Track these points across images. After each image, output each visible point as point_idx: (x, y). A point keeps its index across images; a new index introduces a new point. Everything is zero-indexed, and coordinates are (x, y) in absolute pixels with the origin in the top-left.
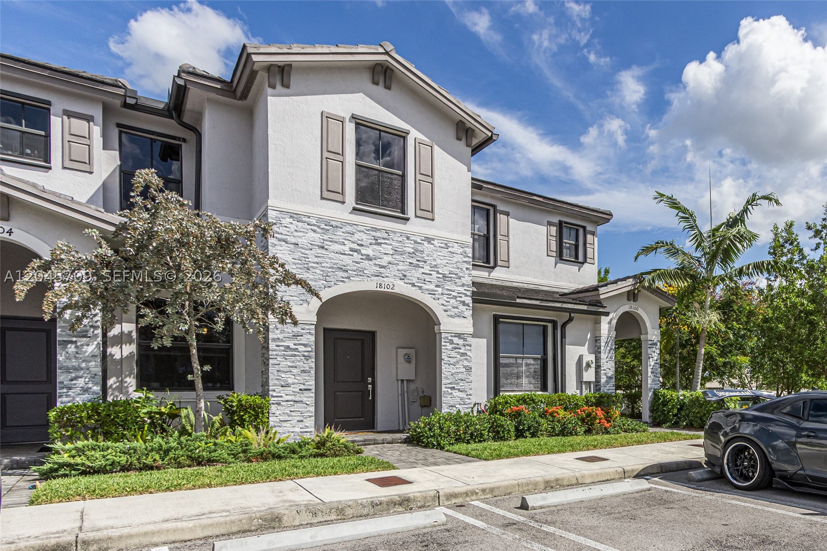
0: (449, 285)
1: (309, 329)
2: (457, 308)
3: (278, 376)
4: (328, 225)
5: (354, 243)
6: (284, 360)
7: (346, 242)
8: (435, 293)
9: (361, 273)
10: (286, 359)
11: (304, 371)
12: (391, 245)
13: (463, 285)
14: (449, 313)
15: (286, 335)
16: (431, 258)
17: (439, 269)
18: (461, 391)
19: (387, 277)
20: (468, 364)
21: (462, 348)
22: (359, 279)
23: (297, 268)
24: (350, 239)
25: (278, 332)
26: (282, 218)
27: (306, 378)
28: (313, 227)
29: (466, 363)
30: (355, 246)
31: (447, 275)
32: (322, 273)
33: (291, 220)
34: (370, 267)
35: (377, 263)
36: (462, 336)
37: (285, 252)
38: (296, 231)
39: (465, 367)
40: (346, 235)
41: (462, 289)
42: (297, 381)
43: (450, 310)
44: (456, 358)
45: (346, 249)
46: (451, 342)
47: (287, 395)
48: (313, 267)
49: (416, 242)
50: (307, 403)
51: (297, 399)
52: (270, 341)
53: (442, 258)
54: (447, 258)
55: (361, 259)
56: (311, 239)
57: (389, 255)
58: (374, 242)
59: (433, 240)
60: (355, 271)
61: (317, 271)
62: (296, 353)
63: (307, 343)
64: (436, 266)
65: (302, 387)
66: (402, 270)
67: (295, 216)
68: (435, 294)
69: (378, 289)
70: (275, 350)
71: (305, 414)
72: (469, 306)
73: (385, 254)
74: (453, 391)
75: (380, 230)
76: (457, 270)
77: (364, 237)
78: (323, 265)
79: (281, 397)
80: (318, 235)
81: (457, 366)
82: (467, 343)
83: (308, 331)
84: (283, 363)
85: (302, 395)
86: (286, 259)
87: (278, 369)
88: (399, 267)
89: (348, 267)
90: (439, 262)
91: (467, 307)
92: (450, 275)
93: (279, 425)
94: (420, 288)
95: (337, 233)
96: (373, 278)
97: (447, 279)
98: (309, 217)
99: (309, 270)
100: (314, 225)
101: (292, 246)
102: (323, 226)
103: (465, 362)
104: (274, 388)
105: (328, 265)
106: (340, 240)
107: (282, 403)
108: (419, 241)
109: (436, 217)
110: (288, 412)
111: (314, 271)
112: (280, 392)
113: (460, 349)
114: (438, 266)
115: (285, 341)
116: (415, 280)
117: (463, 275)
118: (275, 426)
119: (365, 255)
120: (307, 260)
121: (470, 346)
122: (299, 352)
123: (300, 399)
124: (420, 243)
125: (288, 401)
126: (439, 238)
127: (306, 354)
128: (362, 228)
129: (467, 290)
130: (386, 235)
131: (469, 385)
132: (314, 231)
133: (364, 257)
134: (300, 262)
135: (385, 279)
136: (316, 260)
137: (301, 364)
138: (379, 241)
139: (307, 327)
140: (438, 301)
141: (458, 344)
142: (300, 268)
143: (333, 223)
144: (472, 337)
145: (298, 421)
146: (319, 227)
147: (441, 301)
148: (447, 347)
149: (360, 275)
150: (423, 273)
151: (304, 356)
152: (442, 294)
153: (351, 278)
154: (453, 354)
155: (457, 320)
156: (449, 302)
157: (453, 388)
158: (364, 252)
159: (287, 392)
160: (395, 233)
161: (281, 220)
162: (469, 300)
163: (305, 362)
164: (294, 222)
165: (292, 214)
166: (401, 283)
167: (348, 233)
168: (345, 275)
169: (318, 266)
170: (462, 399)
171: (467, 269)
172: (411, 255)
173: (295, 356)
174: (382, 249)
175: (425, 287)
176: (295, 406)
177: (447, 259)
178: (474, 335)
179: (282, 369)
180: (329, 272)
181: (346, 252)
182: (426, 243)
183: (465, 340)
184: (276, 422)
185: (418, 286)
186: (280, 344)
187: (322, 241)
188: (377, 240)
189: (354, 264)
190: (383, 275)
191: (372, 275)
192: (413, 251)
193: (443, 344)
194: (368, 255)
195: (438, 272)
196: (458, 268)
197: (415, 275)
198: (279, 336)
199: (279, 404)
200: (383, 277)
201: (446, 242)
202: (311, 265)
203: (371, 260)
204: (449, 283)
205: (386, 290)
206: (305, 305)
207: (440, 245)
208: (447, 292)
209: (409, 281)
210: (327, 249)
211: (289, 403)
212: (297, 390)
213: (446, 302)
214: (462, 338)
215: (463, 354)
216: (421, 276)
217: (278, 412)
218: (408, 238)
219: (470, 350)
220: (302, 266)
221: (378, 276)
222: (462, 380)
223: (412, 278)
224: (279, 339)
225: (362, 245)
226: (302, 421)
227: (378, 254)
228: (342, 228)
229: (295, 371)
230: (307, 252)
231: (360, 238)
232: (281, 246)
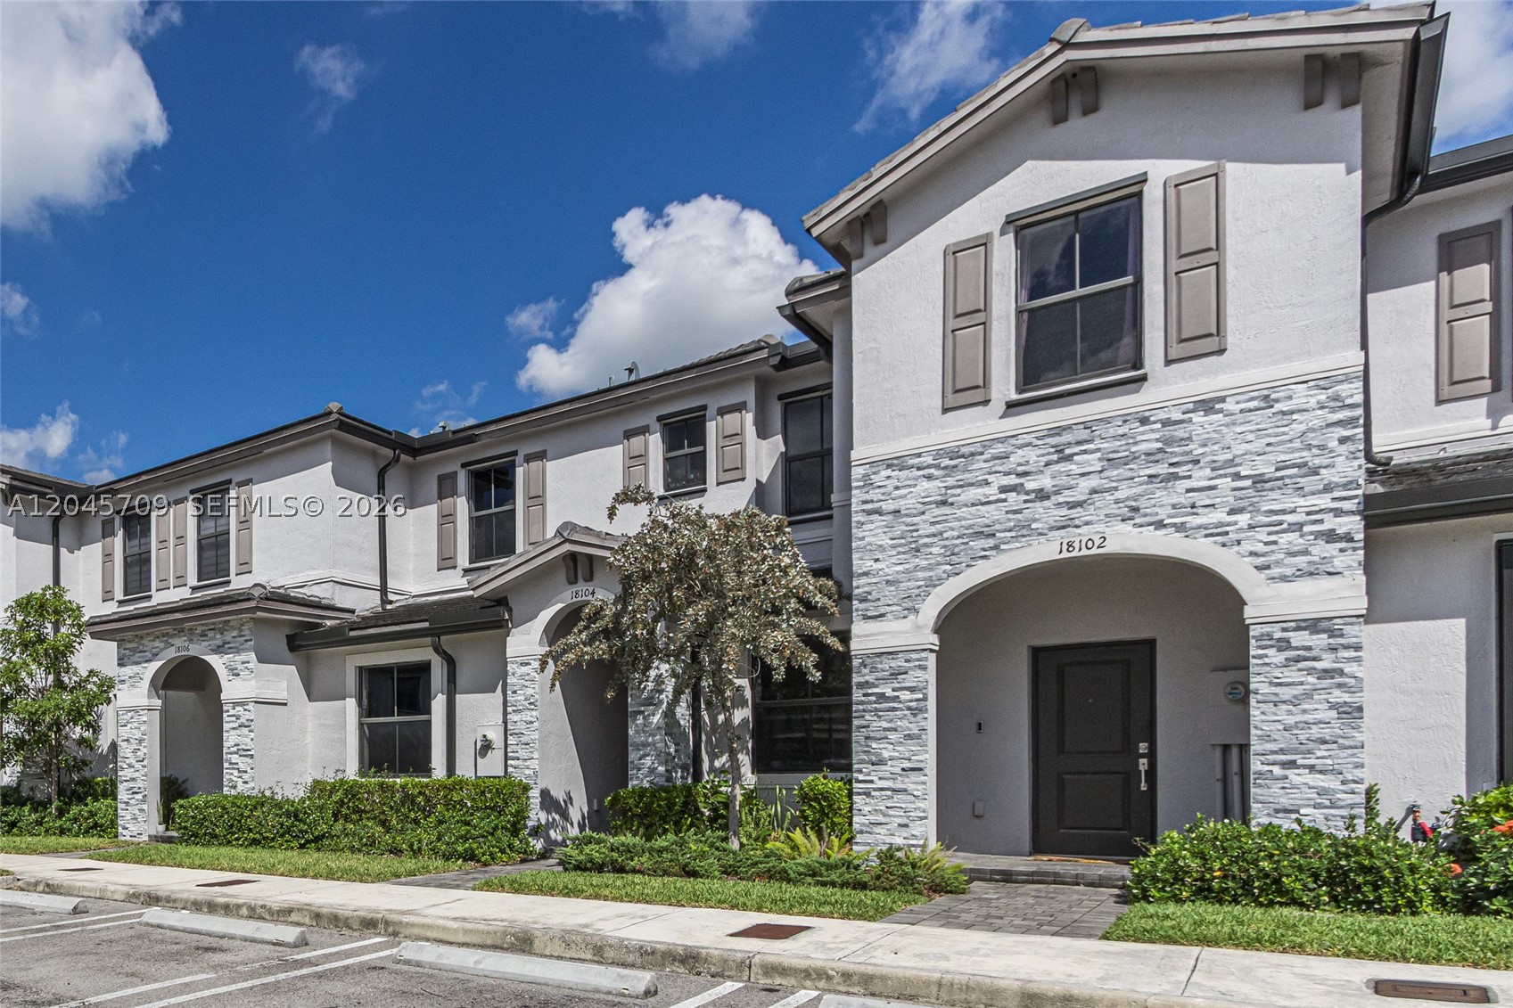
0: (1275, 500)
1: (918, 660)
2: (1305, 552)
3: (867, 746)
4: (956, 458)
5: (1009, 474)
6: (875, 718)
7: (991, 478)
8: (1228, 529)
9: (1024, 530)
10: (879, 717)
11: (908, 737)
12: (1098, 450)
13: (1328, 489)
14: (1276, 571)
15: (879, 675)
16: (1216, 447)
17: (1238, 469)
18: (1321, 772)
19: (1087, 523)
20: (1347, 698)
21: (1324, 656)
22: (1018, 545)
23: (899, 553)
24: (1001, 469)
25: (866, 671)
26: (874, 473)
27: (913, 749)
28: (926, 472)
29: (1339, 696)
30: (1013, 480)
31: (1267, 476)
32: (942, 551)
33: (889, 472)
34: (1045, 513)
35: (1061, 499)
36: (1324, 624)
37: (877, 531)
38: (897, 488)
39: (1333, 707)
40: (991, 463)
41: (1324, 501)
42: (897, 754)
43: (1278, 563)
44: (1302, 683)
45: (992, 492)
46: (1283, 645)
47: (880, 779)
48: (926, 545)
49: (1166, 423)
50: (915, 793)
51: (899, 785)
52: (854, 687)
53: (1250, 437)
54: (1271, 431)
55: (1025, 501)
56: (923, 494)
57: (1092, 476)
58: (1055, 457)
59: (1222, 400)
60: (1010, 531)
61: (935, 550)
62: (896, 705)
63: (915, 684)
64: (1231, 463)
65: (907, 765)
66: (1128, 498)
67: (895, 462)
68: (1227, 533)
69: (1065, 555)
70: (862, 703)
71: (912, 814)
72: (1351, 540)
73: (1083, 475)
74: (1288, 772)
75: (1069, 427)
76: (1305, 454)
77: (1031, 455)
78: (945, 535)
79: (872, 782)
80: (938, 483)
81: (1306, 706)
82: (1341, 641)
83: (917, 663)
84: (875, 724)
85: (907, 780)
86: (880, 543)
87: (866, 734)
88: (1120, 495)
89: (997, 527)
90: (1239, 449)
91: (1343, 545)
92: (1279, 474)
93: (869, 830)
94: (1180, 528)
95: (974, 467)
96: (1051, 534)
97: (1267, 485)
98: (919, 455)
99: (918, 551)
100: (929, 466)
101: (889, 517)
102: (946, 462)
103: (1337, 692)
104: (861, 766)
105: (955, 533)
106: (979, 478)
107: (873, 793)
108: (1177, 416)
109: (1231, 339)
110: (883, 808)
111: (929, 550)
112: (869, 775)
113: (1315, 659)
114: (1238, 460)
115: (877, 686)
116: (1163, 514)
117: (1326, 462)
118: (861, 832)
119: (1033, 491)
120: (915, 534)
121: (1358, 648)
122: (900, 702)
123: (903, 786)
124: (1181, 422)
125: (882, 789)
126: (1238, 391)
127: (913, 704)
128: (1028, 439)
129: (1345, 499)
130: (1085, 434)
131: (1353, 755)
132: (929, 477)
133: (1033, 496)
134: (903, 541)
135: (1084, 529)
136: (933, 529)
137: (904, 723)
138: (1068, 451)
139: (914, 656)
140: (1236, 548)
141: (1309, 648)
142: (904, 553)
143: (965, 450)
144: (1367, 622)
145: (899, 825)
146: (937, 467)
147: (1246, 547)
148: (1267, 660)
149: (1023, 536)
150: (1188, 491)
151: (909, 709)
152: (1251, 527)
153: (1003, 547)
154: (1291, 675)
155: (1305, 587)
156: (1275, 543)
157: (1292, 764)
158: (1031, 485)
159: (881, 774)
160: (1107, 421)
161: (872, 477)
162: (1353, 525)
163: (912, 719)
164: (894, 474)
165: (890, 462)
166: (1127, 527)
167: (997, 458)
168: (991, 542)
169: (935, 539)
170: (1322, 792)
171: (1343, 441)
172: (1152, 458)
173: (894, 709)
174: (1074, 467)
175: (1193, 521)
176: (895, 799)
177: (1269, 435)
178: (1369, 618)
179: (872, 734)
180: (956, 546)
181: (991, 498)
182: (1198, 418)
183: (1332, 633)
184: (864, 824)
185: (1174, 525)
186: (870, 691)
187: (943, 491)
188: (1061, 451)
189: (1010, 516)
190: (1077, 522)
191: (1051, 529)
192: (1159, 445)
193: (1252, 653)
194: (1042, 490)
195: (1237, 476)
196: (1309, 447)
197: (1164, 500)
198: (867, 678)
199: (868, 794)
200: (1077, 527)
201: (1266, 392)
202: (922, 541)
203: (1048, 498)
204: (1273, 495)
205: (1085, 552)
206: (912, 617)
207: (1243, 406)
208: (1267, 520)
209: (1148, 519)
210: (952, 504)
211: (883, 793)
212: (898, 770)
213: (1266, 544)
214: (1324, 631)
215: (1328, 674)
216: (1182, 500)
217: (866, 809)
218: (1144, 421)
219: (1358, 660)
220: (906, 548)
221: (1064, 527)
222: (1324, 742)
223: (1156, 510)
224: (867, 682)
225: (1026, 474)
226: (906, 826)
227: (1064, 481)
228: (982, 453)
229: (893, 736)
230: (915, 520)
231: (1022, 461)
232: (872, 522)
